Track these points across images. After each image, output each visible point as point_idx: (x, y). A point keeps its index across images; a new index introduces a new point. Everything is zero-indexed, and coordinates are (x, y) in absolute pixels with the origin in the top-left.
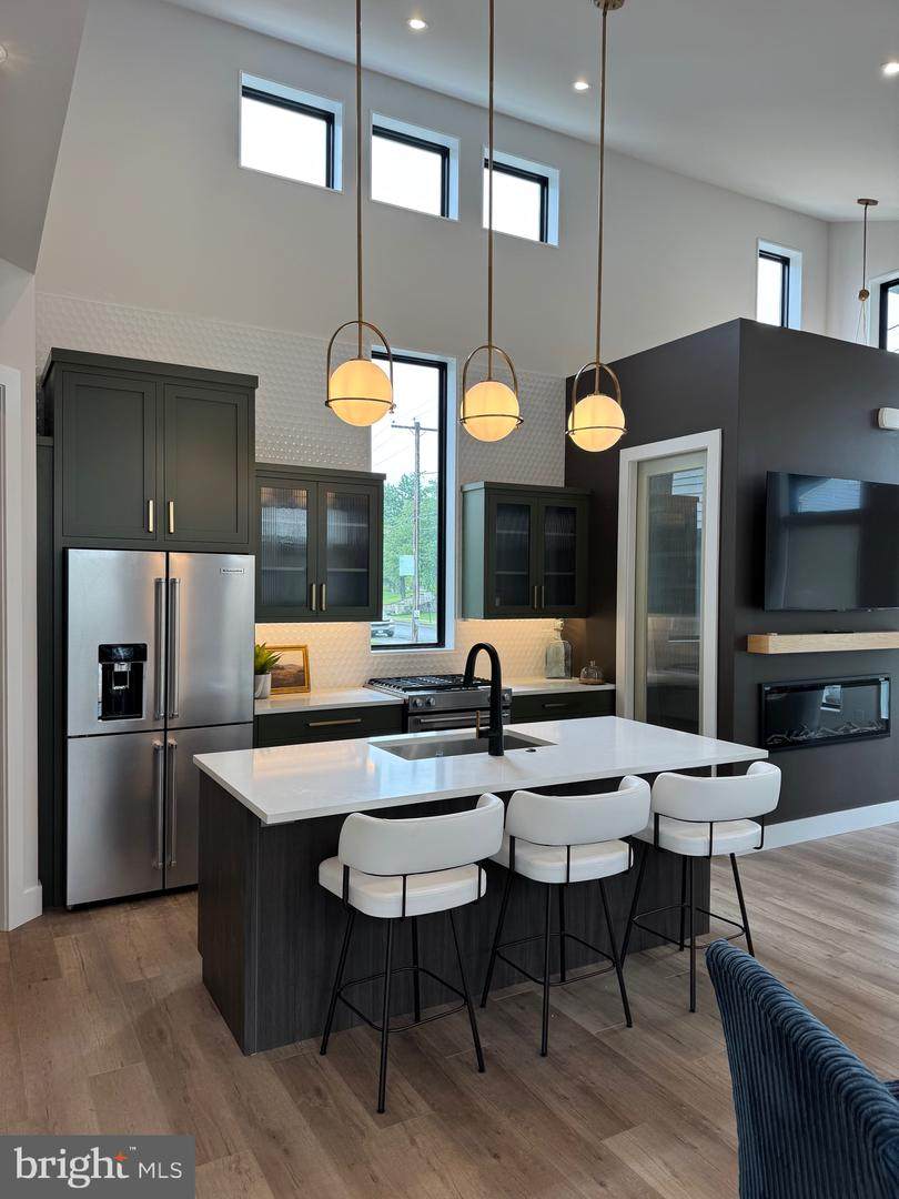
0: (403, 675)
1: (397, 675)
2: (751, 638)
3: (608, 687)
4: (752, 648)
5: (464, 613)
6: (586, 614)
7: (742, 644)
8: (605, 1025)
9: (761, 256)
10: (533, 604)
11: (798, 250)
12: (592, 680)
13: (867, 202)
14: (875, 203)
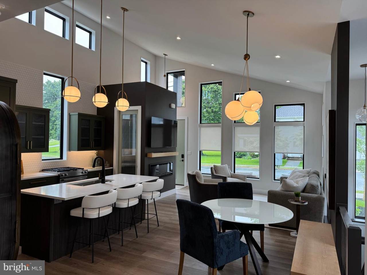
0: (53, 168)
1: (52, 168)
2: (148, 154)
3: (111, 168)
4: (148, 156)
5: (70, 149)
6: (104, 149)
7: (146, 156)
8: (132, 239)
9: (142, 61)
10: (91, 147)
11: (150, 61)
12: (107, 167)
13: (165, 55)
14: (167, 55)
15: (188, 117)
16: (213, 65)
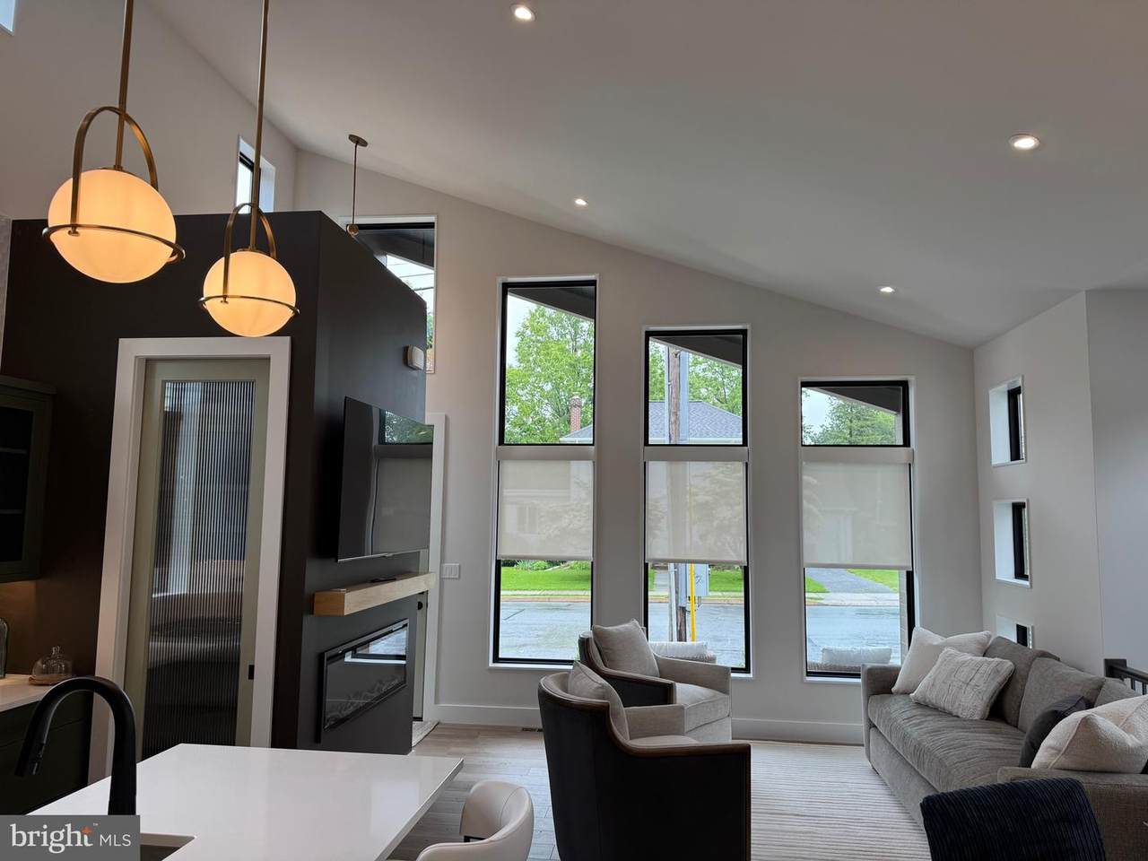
2: (319, 597)
4: (319, 609)
6: (36, 575)
7: (310, 607)
9: (241, 160)
11: (272, 164)
12: (54, 676)
13: (358, 141)
14: (364, 144)
15: (446, 418)
16: (580, 202)
